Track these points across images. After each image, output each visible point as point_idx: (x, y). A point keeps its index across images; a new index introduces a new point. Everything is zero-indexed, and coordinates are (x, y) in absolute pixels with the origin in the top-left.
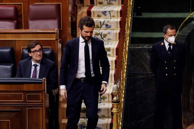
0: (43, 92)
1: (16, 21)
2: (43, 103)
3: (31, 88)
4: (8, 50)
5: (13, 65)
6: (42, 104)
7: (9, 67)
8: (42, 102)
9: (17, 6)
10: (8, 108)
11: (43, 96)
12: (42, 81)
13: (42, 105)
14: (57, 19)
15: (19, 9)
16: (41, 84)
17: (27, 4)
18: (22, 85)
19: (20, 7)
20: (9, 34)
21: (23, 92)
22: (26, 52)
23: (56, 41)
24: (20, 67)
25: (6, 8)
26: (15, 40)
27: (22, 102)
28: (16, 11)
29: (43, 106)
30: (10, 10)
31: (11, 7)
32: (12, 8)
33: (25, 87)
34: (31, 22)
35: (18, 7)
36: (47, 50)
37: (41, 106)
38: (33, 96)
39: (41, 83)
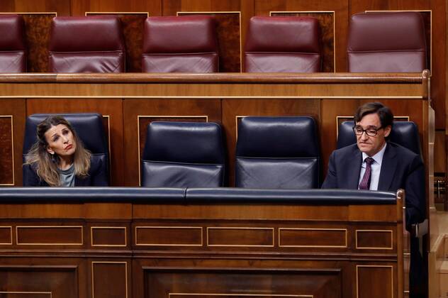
0: (399, 226)
1: (317, 56)
2: (396, 252)
3: (369, 214)
4: (304, 124)
5: (315, 160)
6: (395, 255)
7: (306, 166)
8: (395, 250)
9: (320, 17)
10: (309, 264)
11: (399, 236)
12: (395, 197)
13: (396, 258)
14: (421, 50)
15: (324, 25)
16: (394, 206)
17: (346, 13)
18: (344, 208)
19: (328, 20)
20: (306, 85)
21: (349, 224)
22: (349, 128)
23: (424, 101)
24: (334, 166)
25: (294, 23)
26: (321, 99)
27: (345, 250)
28: (319, 30)
29: (396, 262)
30: (303, 28)
31: (306, 20)
32: (308, 25)
33: (353, 214)
34: (354, 59)
35: (324, 21)
36: (403, 125)
37: (393, 260)
38: (371, 234)
39: (394, 203)
